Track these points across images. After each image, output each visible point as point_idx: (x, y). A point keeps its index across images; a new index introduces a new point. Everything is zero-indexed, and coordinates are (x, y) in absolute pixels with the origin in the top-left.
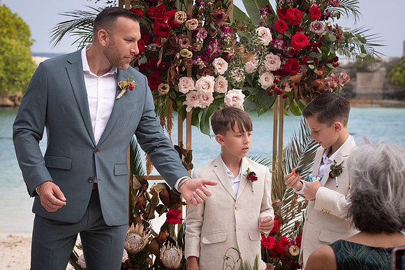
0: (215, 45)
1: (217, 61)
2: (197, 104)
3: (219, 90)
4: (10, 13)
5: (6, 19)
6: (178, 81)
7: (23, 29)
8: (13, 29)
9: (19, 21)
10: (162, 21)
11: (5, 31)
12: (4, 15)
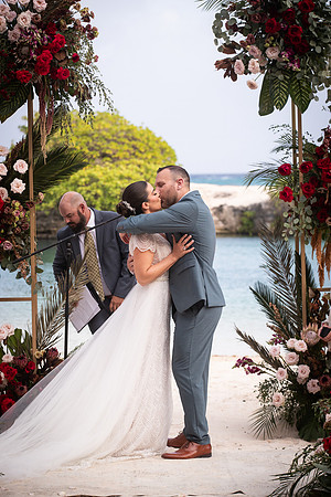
4: (154, 136)
5: (150, 144)
7: (168, 153)
8: (158, 154)
9: (164, 146)
11: (149, 157)
12: (148, 139)
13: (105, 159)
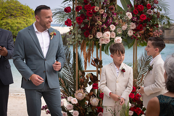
0: (111, 20)
1: (111, 26)
2: (104, 43)
3: (112, 37)
4: (30, 9)
5: (28, 11)
6: (96, 34)
8: (31, 15)
9: (33, 12)
10: (90, 11)
11: (28, 16)
12: (27, 9)
13: (12, 16)
